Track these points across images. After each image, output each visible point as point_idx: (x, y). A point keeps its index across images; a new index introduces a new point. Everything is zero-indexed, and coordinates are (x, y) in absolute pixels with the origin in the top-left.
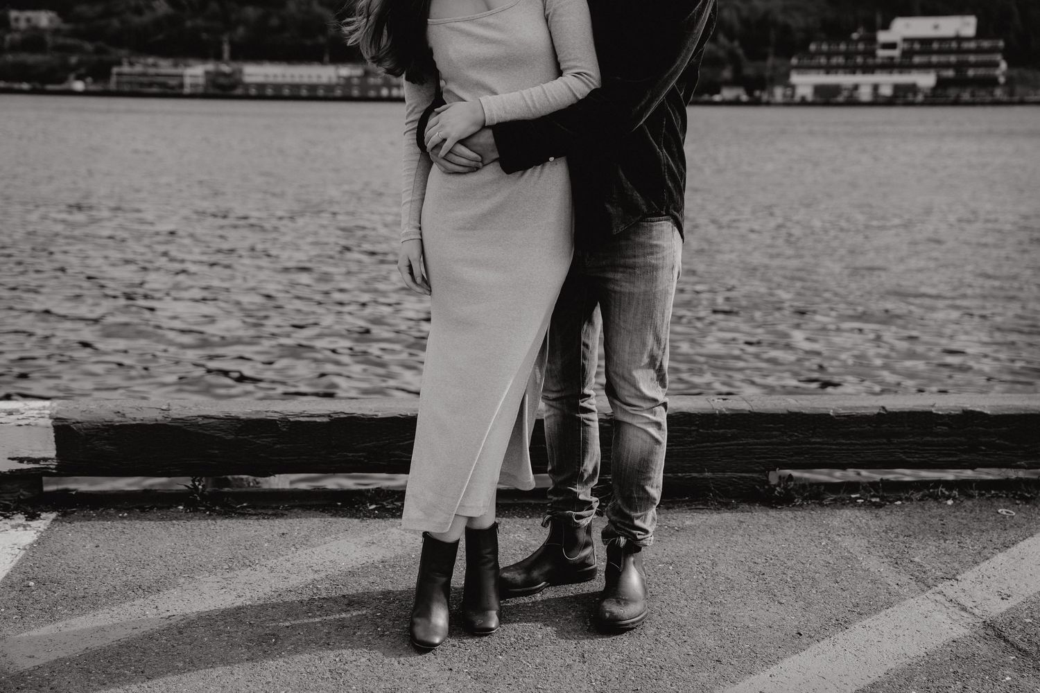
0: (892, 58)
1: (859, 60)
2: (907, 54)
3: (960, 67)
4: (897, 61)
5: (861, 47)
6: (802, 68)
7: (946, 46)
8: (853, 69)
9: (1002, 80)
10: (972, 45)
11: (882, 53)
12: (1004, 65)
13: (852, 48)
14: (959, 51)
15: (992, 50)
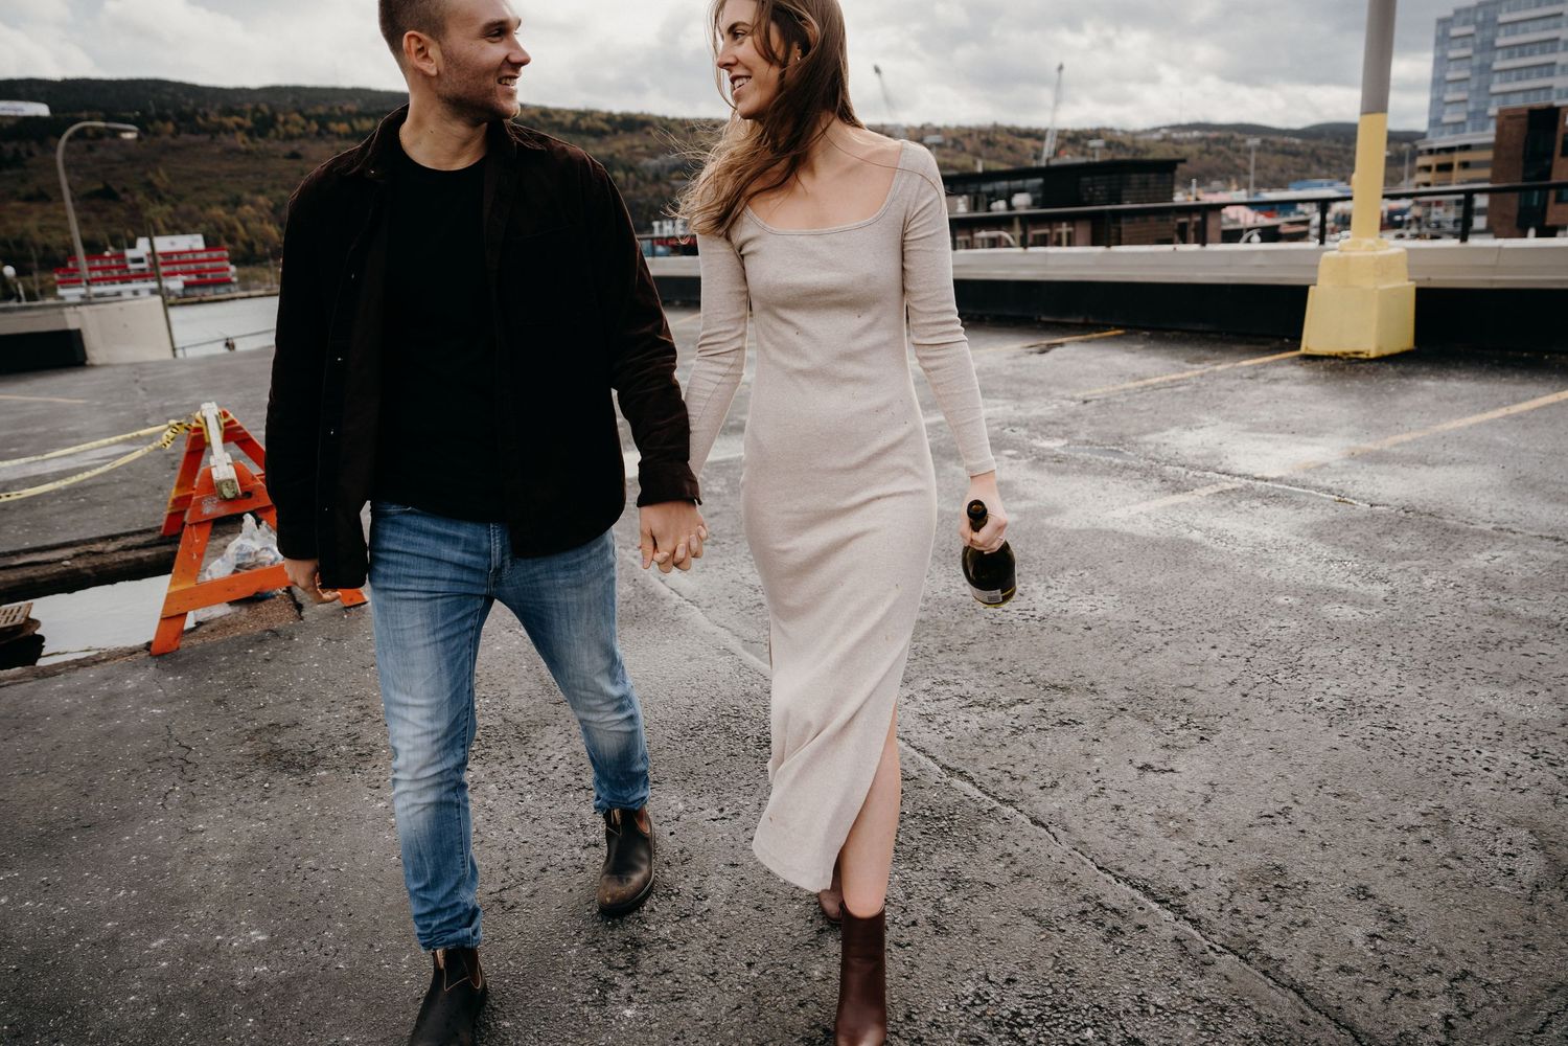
0: (143, 270)
1: (115, 273)
2: (154, 265)
3: (198, 273)
4: (148, 271)
5: (114, 262)
6: (64, 283)
7: (184, 258)
8: (112, 280)
9: (235, 279)
10: (204, 256)
11: (132, 266)
12: (233, 269)
13: (106, 263)
14: (195, 261)
15: (220, 259)
